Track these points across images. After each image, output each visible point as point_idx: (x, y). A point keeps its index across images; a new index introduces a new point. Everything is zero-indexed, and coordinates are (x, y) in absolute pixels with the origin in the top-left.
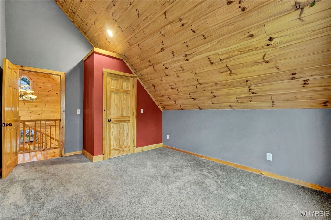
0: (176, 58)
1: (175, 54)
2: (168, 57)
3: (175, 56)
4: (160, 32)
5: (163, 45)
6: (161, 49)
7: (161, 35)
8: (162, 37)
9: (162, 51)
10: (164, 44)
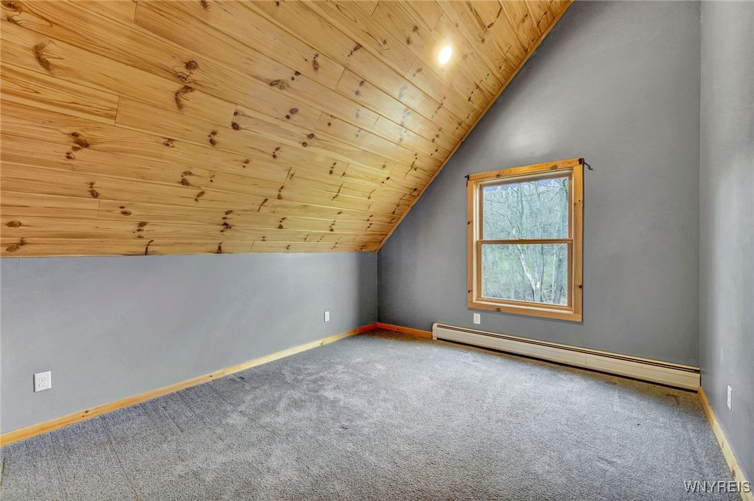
0: (287, 126)
1: (295, 117)
2: (274, 109)
3: (290, 121)
4: (317, 55)
5: (293, 79)
6: (277, 79)
7: (311, 59)
8: (310, 66)
9: (271, 84)
10: (298, 80)
